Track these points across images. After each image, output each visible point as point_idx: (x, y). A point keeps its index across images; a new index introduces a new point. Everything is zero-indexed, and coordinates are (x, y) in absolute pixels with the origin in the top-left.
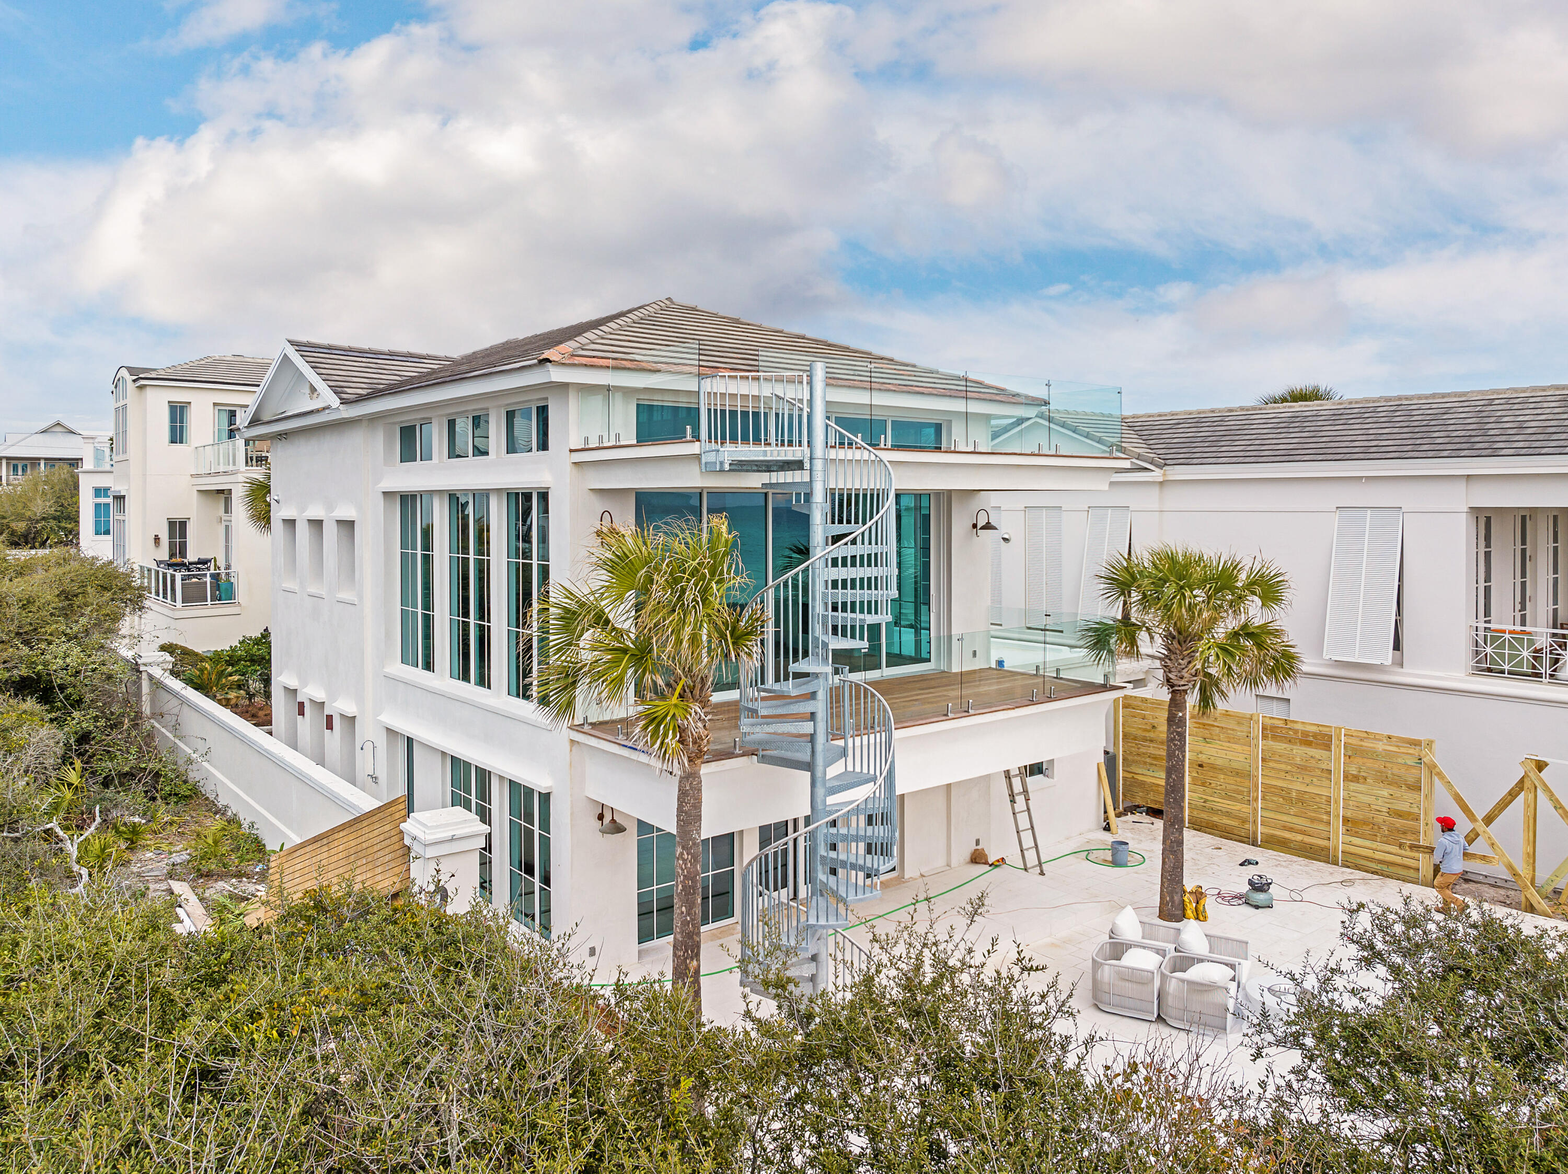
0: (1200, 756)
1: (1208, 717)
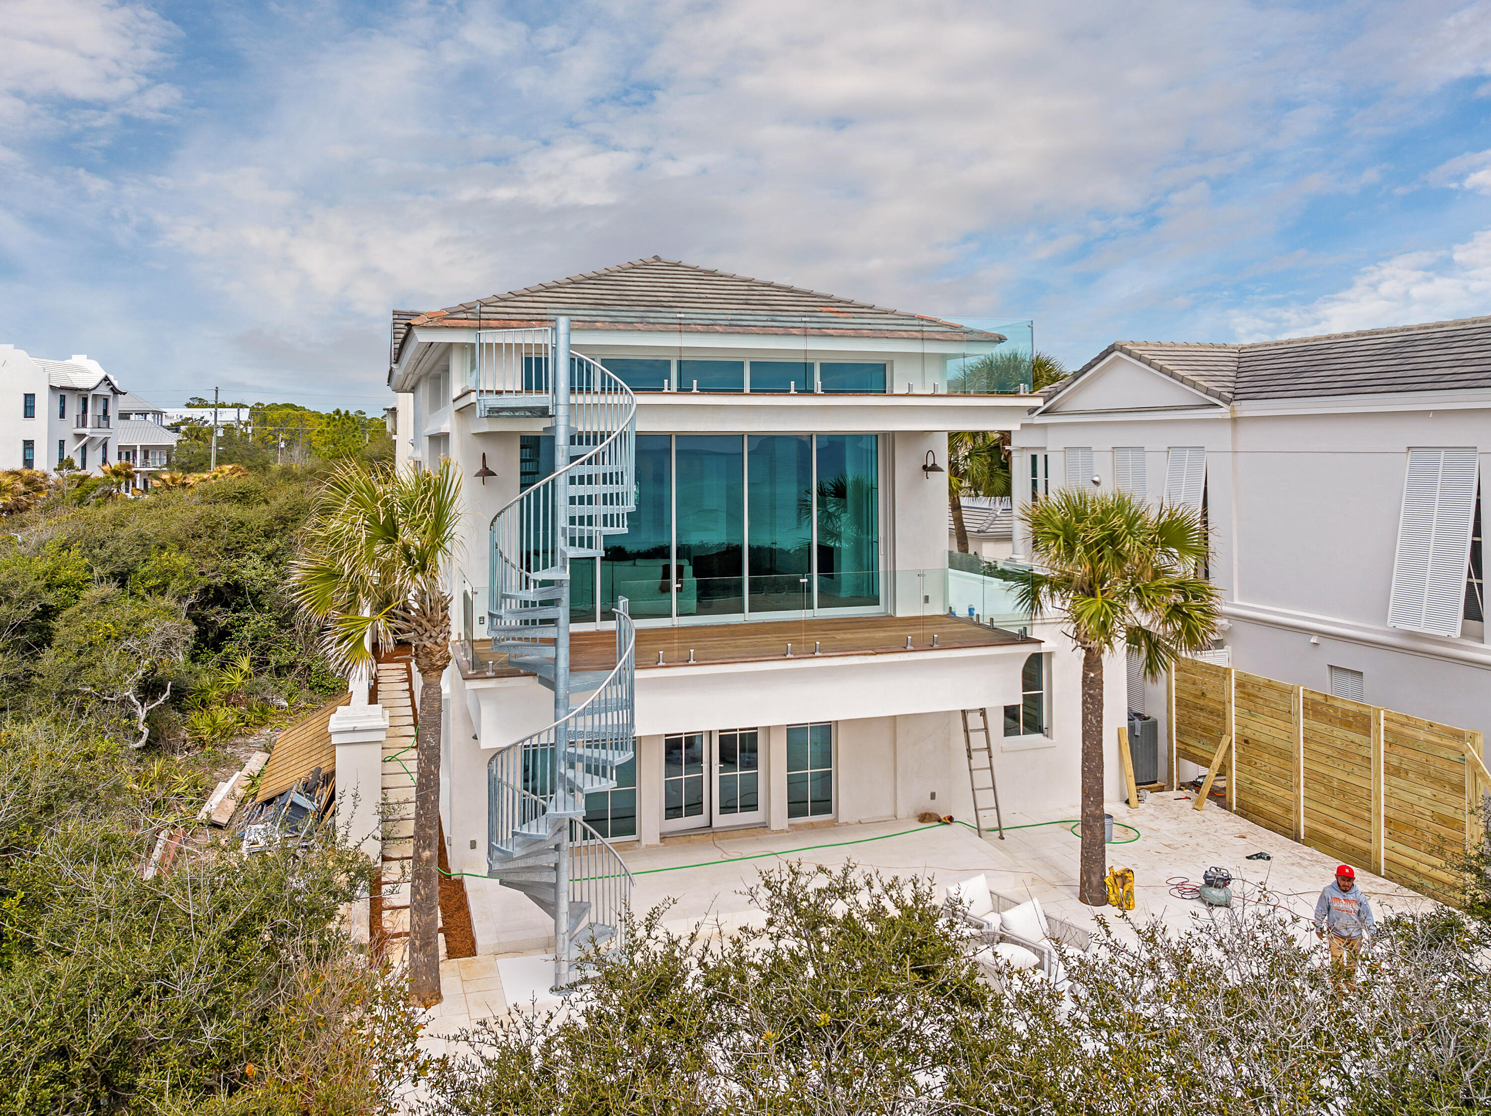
0: (1246, 730)
1: (1253, 687)
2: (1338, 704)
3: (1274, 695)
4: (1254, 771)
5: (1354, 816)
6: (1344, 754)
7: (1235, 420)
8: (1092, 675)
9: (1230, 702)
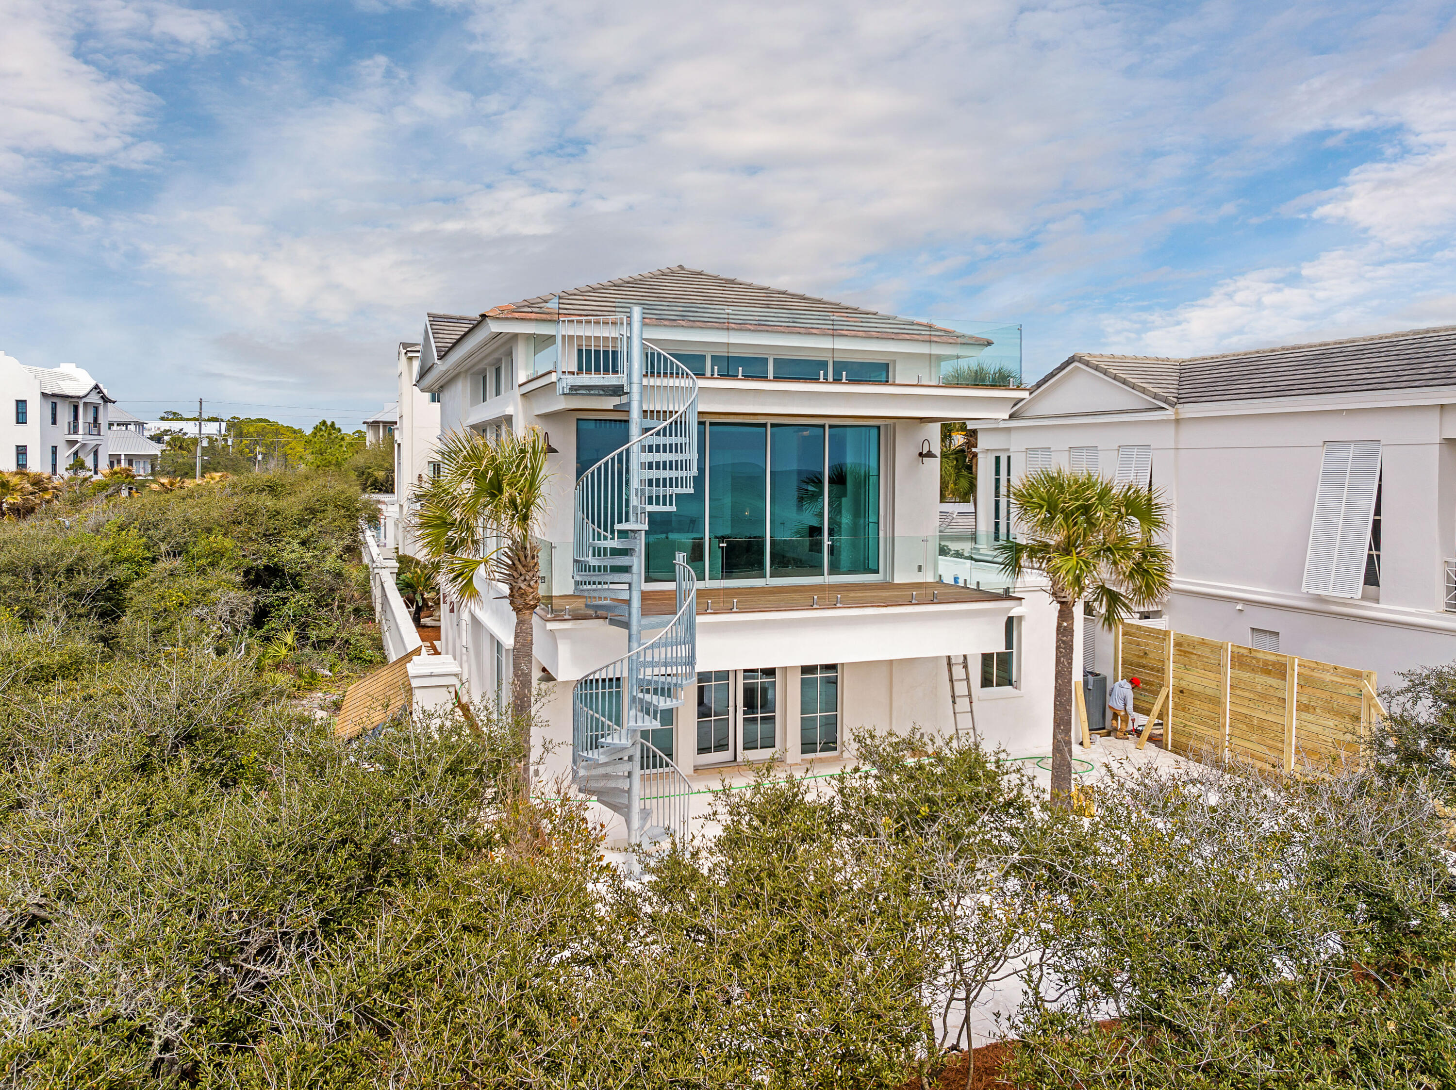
0: (1181, 682)
1: (1189, 645)
2: (1260, 655)
3: (1207, 652)
4: (1187, 716)
5: (1270, 747)
6: (1264, 697)
7: (1178, 421)
8: (1065, 624)
9: (1169, 659)
